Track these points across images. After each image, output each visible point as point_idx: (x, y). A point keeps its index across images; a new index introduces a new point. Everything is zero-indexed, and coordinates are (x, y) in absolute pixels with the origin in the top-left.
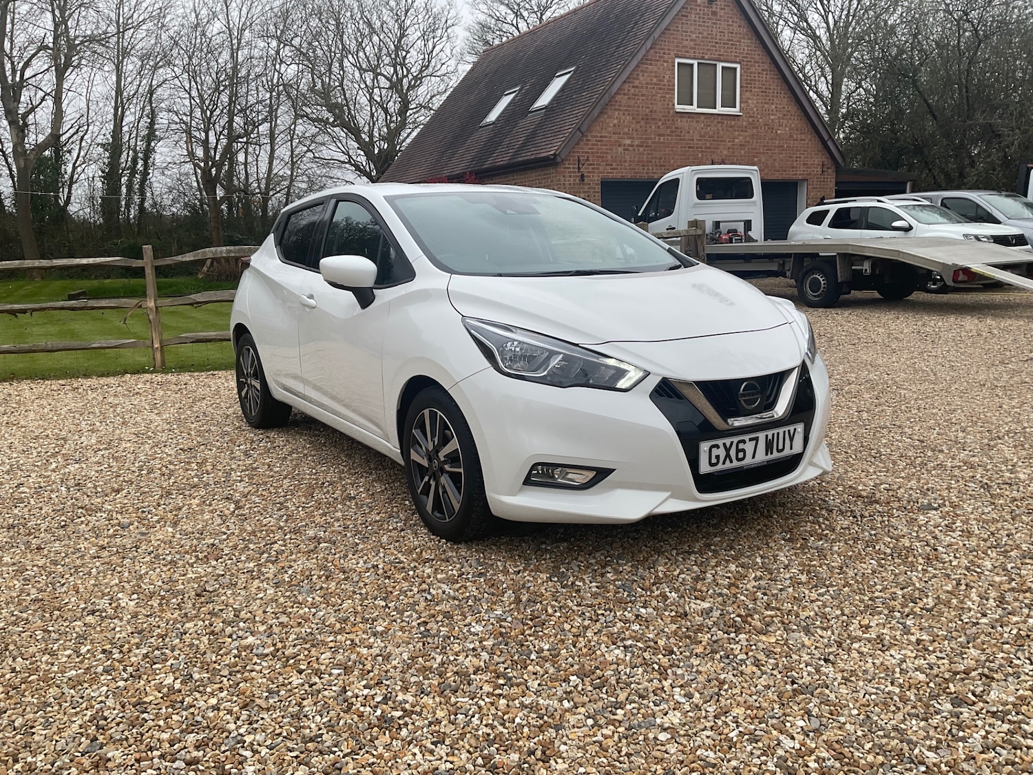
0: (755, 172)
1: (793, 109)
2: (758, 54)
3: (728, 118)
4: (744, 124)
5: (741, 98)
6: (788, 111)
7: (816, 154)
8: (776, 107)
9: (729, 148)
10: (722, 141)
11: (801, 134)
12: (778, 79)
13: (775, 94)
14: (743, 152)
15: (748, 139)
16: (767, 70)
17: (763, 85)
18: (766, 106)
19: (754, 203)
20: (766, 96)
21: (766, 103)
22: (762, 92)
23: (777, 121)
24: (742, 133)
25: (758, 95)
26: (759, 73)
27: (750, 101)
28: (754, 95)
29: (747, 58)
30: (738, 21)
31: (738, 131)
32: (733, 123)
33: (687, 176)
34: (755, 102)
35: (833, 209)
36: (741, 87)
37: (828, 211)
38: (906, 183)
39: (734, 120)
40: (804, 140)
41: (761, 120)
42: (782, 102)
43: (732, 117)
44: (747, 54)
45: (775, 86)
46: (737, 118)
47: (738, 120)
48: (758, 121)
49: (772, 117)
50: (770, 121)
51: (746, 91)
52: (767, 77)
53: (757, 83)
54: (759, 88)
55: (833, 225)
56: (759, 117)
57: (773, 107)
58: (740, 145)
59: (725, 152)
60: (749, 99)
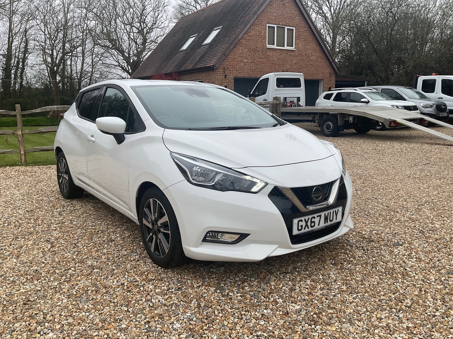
0: (302, 76)
1: (318, 48)
2: (303, 23)
3: (290, 51)
4: (297, 54)
5: (295, 43)
6: (316, 49)
7: (327, 68)
8: (310, 47)
9: (290, 65)
10: (287, 62)
11: (321, 59)
12: (311, 35)
13: (310, 42)
14: (296, 67)
15: (298, 61)
16: (306, 31)
17: (305, 37)
18: (306, 46)
19: (301, 89)
20: (306, 42)
21: (306, 45)
22: (304, 40)
23: (311, 53)
24: (295, 58)
25: (303, 42)
26: (303, 32)
27: (299, 44)
28: (301, 42)
29: (298, 25)
30: (295, 8)
31: (294, 57)
32: (292, 54)
33: (272, 77)
34: (301, 44)
35: (335, 93)
36: (295, 38)
37: (332, 94)
38: (365, 82)
39: (292, 52)
40: (322, 62)
41: (304, 53)
42: (313, 45)
43: (291, 51)
44: (298, 23)
45: (310, 38)
46: (293, 51)
47: (294, 52)
48: (302, 53)
49: (309, 51)
50: (308, 53)
51: (298, 40)
52: (307, 34)
53: (302, 36)
54: (303, 38)
55: (335, 100)
56: (303, 51)
57: (309, 47)
58: (295, 64)
59: (288, 67)
60: (299, 43)
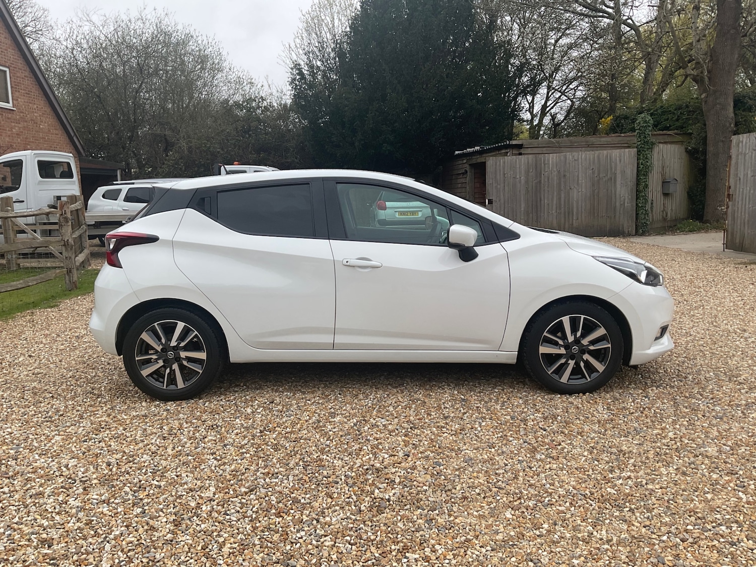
0: (71, 158)
1: (48, 110)
2: (20, 63)
3: (6, 111)
4: (18, 117)
5: (12, 97)
6: (45, 111)
7: (66, 146)
8: (37, 107)
9: (9, 136)
10: (4, 130)
11: (55, 129)
12: (36, 85)
13: (35, 97)
14: (19, 140)
15: (21, 130)
16: (27, 77)
17: (27, 88)
18: (30, 105)
19: (74, 182)
20: (29, 97)
21: (30, 103)
22: (27, 93)
23: (39, 118)
24: (16, 125)
25: (24, 96)
26: (23, 78)
27: (19, 100)
28: (21, 95)
29: (13, 64)
30: (4, 33)
31: (14, 123)
32: (10, 116)
33: (30, 158)
34: (23, 100)
35: (125, 188)
36: (12, 87)
37: (120, 190)
39: (10, 113)
40: (57, 134)
41: (28, 116)
42: (40, 103)
43: (9, 111)
44: (13, 61)
45: (35, 91)
46: (12, 112)
47: (13, 114)
48: (26, 116)
49: (35, 114)
50: (35, 117)
51: (16, 91)
52: (28, 82)
53: (23, 86)
54: (24, 90)
55: (128, 199)
56: (27, 113)
57: (35, 106)
58: (17, 134)
59: (7, 139)
60: (18, 97)
